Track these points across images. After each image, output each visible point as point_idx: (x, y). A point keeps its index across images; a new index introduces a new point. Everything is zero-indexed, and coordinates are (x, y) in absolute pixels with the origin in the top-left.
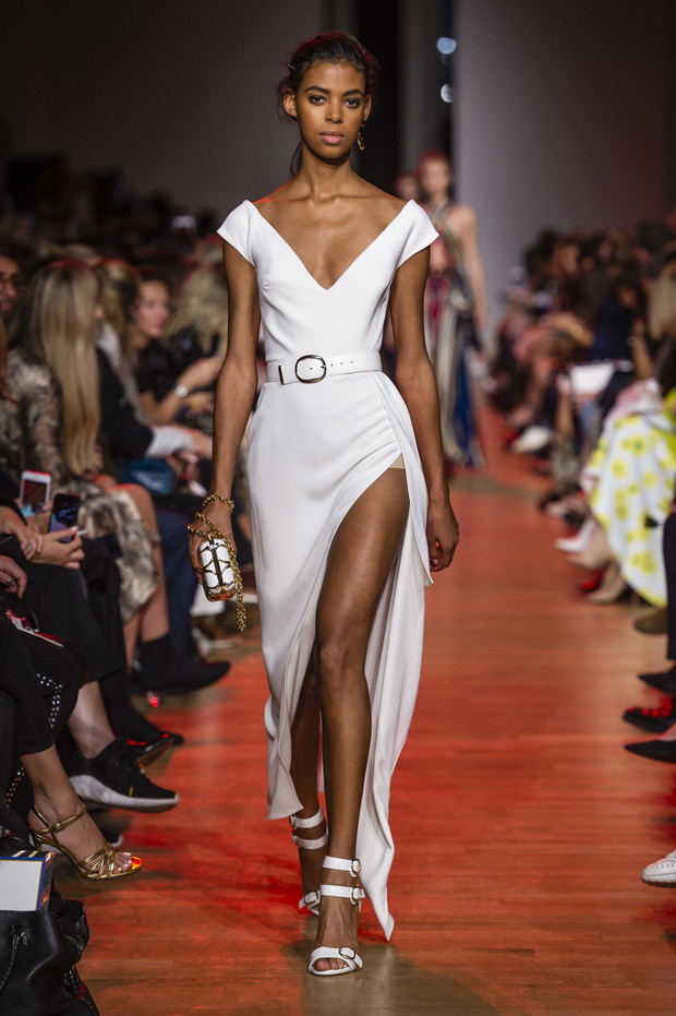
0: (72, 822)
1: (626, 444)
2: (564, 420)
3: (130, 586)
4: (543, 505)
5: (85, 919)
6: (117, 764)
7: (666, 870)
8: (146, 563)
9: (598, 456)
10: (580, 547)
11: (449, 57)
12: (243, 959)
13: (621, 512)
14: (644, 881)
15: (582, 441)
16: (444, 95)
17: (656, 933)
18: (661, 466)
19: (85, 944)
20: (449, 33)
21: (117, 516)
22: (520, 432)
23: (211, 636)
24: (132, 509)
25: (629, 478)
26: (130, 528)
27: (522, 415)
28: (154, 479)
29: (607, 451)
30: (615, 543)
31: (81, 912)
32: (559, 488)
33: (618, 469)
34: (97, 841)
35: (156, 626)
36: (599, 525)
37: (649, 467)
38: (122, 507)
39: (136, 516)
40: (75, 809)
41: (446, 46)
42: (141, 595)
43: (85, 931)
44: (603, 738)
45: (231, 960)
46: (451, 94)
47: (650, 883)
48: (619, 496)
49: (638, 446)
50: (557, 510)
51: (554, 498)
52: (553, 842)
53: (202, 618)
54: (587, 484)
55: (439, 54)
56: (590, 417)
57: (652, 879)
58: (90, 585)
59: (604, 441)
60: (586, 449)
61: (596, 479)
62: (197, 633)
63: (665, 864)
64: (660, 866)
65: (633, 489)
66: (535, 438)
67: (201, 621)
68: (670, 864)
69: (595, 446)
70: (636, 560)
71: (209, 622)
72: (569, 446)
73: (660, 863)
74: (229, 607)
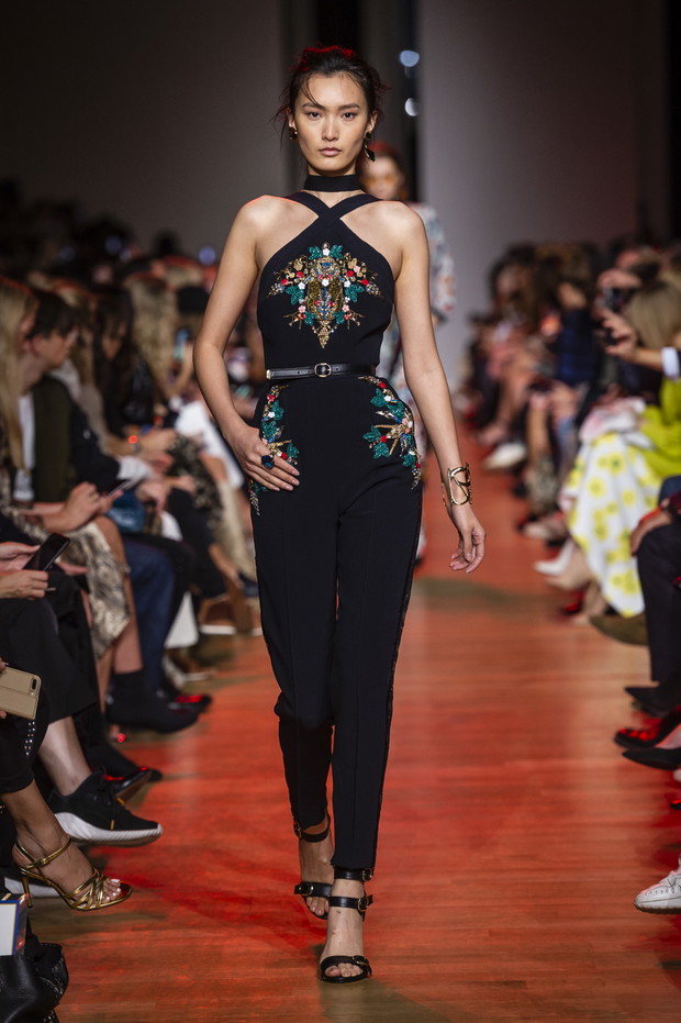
0: (57, 855)
1: (603, 462)
2: (538, 435)
3: (103, 620)
4: (521, 526)
5: (64, 963)
6: (95, 798)
7: (660, 896)
8: (119, 595)
9: (576, 476)
10: (558, 569)
11: (413, 69)
12: (228, 999)
13: (600, 532)
14: (638, 908)
15: (560, 457)
16: (409, 108)
17: (650, 961)
18: (640, 483)
19: (65, 988)
20: (411, 46)
21: (86, 548)
22: (494, 447)
23: (185, 669)
24: (102, 541)
25: (607, 497)
26: (99, 560)
27: (494, 433)
28: (125, 516)
29: (585, 470)
30: (595, 564)
31: (60, 955)
32: (538, 508)
33: (596, 488)
34: (85, 872)
35: (129, 660)
36: (578, 546)
37: (627, 485)
38: (90, 539)
39: (106, 548)
40: (60, 842)
41: (408, 59)
42: (115, 629)
43: (65, 975)
44: (589, 763)
45: (215, 1000)
46: (416, 108)
47: (644, 910)
48: (598, 516)
49: (616, 464)
50: (537, 531)
51: (533, 518)
52: (541, 870)
53: (175, 651)
54: (565, 504)
55: (402, 67)
56: (566, 437)
57: (645, 905)
58: (60, 620)
59: (581, 459)
60: (563, 469)
61: (573, 500)
62: (170, 668)
63: (659, 890)
64: (653, 892)
65: (611, 508)
66: (508, 455)
67: (175, 654)
68: (664, 889)
69: (572, 466)
70: (617, 581)
71: (183, 654)
72: (547, 466)
73: (654, 889)
74: (203, 638)
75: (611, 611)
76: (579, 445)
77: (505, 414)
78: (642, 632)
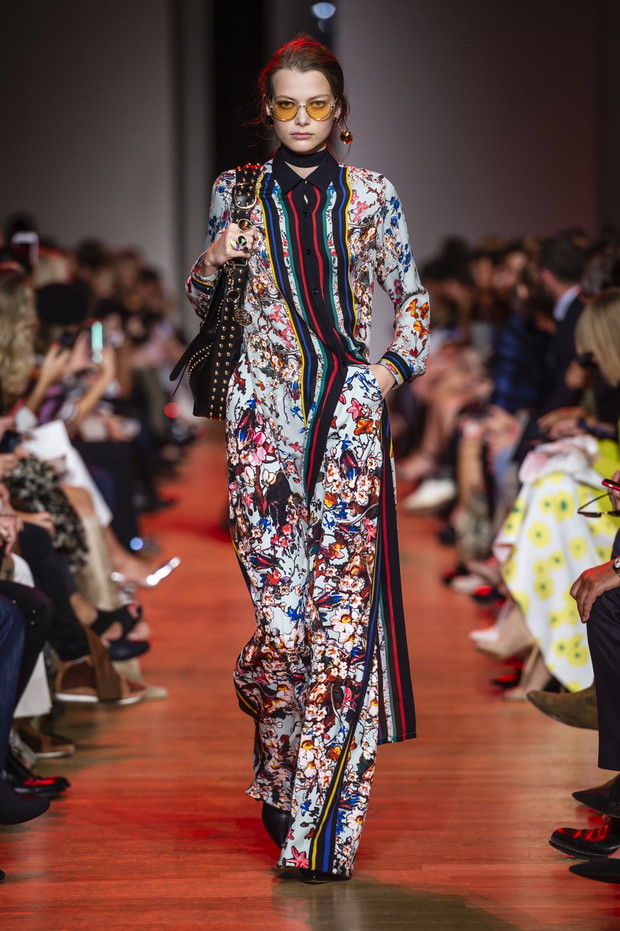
1: (547, 504)
2: (471, 470)
4: (448, 579)
9: (515, 519)
11: (328, 23)
13: (543, 588)
15: (495, 498)
18: (592, 532)
22: (418, 483)
23: (36, 747)
25: (552, 547)
27: (417, 466)
29: (525, 513)
30: (536, 628)
33: (538, 535)
36: (515, 604)
37: (577, 533)
41: (322, 11)
44: (524, 868)
48: (541, 570)
49: (564, 508)
50: (467, 585)
51: (462, 571)
54: (501, 554)
55: (315, 20)
56: (505, 475)
60: (500, 511)
61: (511, 547)
62: (18, 743)
65: (556, 560)
66: (434, 493)
69: (510, 509)
70: (562, 648)
72: (481, 508)
74: (57, 705)
75: (554, 685)
76: (520, 486)
77: (431, 443)
78: (592, 711)
